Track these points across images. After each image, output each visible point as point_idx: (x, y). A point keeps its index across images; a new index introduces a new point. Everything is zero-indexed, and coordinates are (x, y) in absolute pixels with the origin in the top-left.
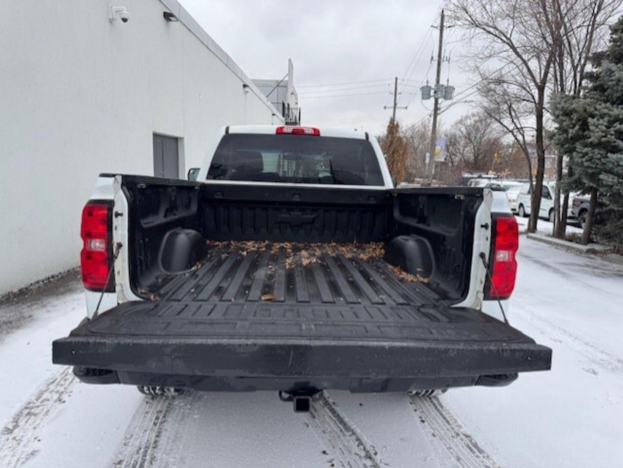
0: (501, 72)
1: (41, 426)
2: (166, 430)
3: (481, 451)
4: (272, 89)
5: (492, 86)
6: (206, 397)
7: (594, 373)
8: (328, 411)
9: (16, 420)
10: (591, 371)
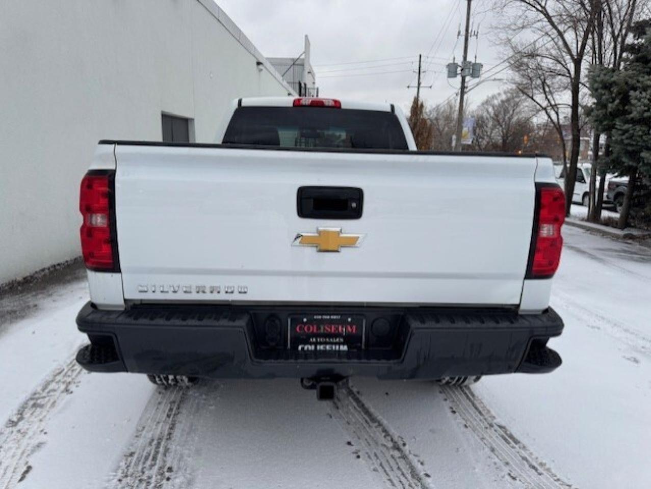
0: (535, 45)
1: (48, 417)
2: (180, 422)
3: (516, 442)
4: (288, 67)
5: (525, 60)
6: (222, 386)
7: (636, 361)
8: (352, 401)
9: (20, 412)
10: (632, 359)
